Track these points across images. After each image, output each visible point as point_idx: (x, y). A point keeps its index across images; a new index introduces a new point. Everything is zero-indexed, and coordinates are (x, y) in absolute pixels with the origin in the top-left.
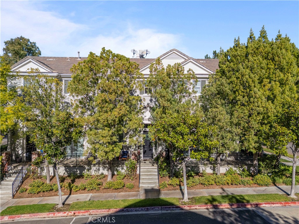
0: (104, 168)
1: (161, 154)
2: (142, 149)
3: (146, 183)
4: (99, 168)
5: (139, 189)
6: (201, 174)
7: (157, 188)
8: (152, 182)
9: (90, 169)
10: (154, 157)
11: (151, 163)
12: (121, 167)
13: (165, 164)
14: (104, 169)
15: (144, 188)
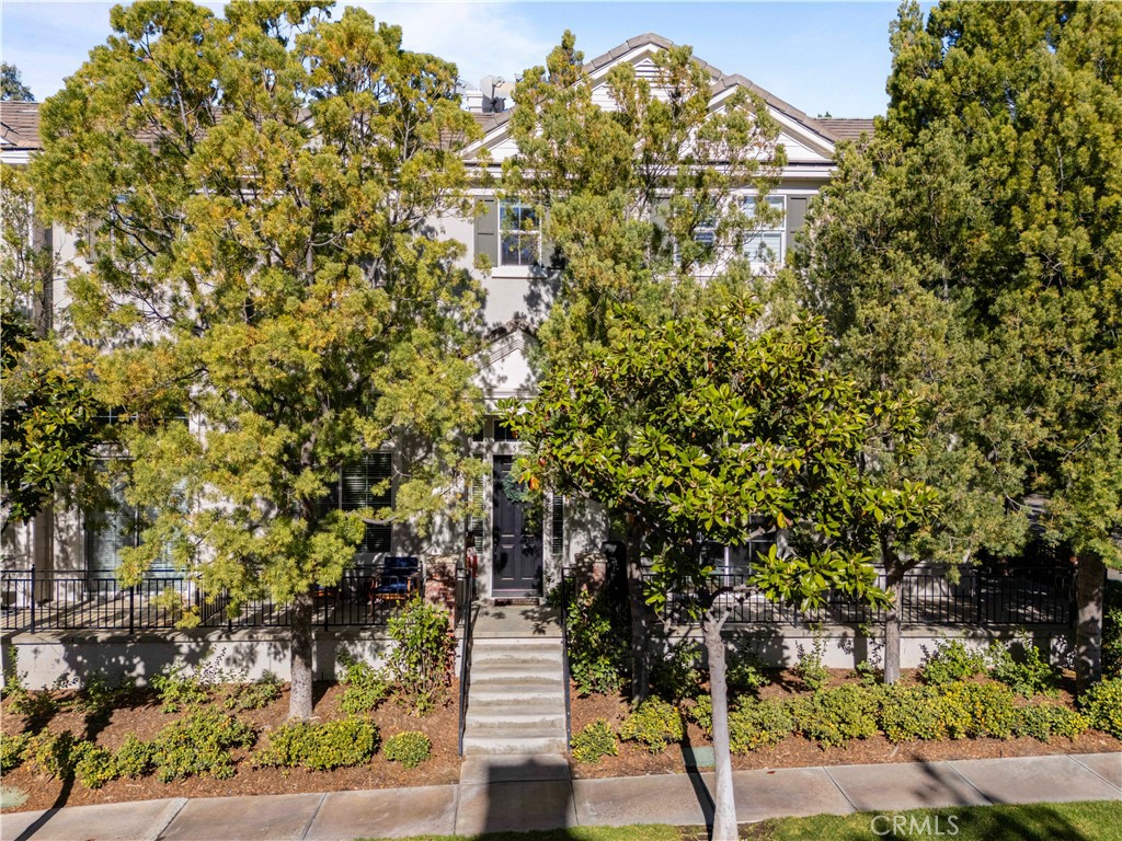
0: (278, 644)
1: (581, 572)
2: (487, 546)
3: (500, 732)
4: (252, 649)
5: (459, 763)
6: (791, 678)
7: (556, 757)
8: (534, 725)
9: (205, 651)
10: (550, 587)
11: (533, 618)
12: (368, 643)
13: (606, 627)
14: (277, 653)
15: (486, 757)
